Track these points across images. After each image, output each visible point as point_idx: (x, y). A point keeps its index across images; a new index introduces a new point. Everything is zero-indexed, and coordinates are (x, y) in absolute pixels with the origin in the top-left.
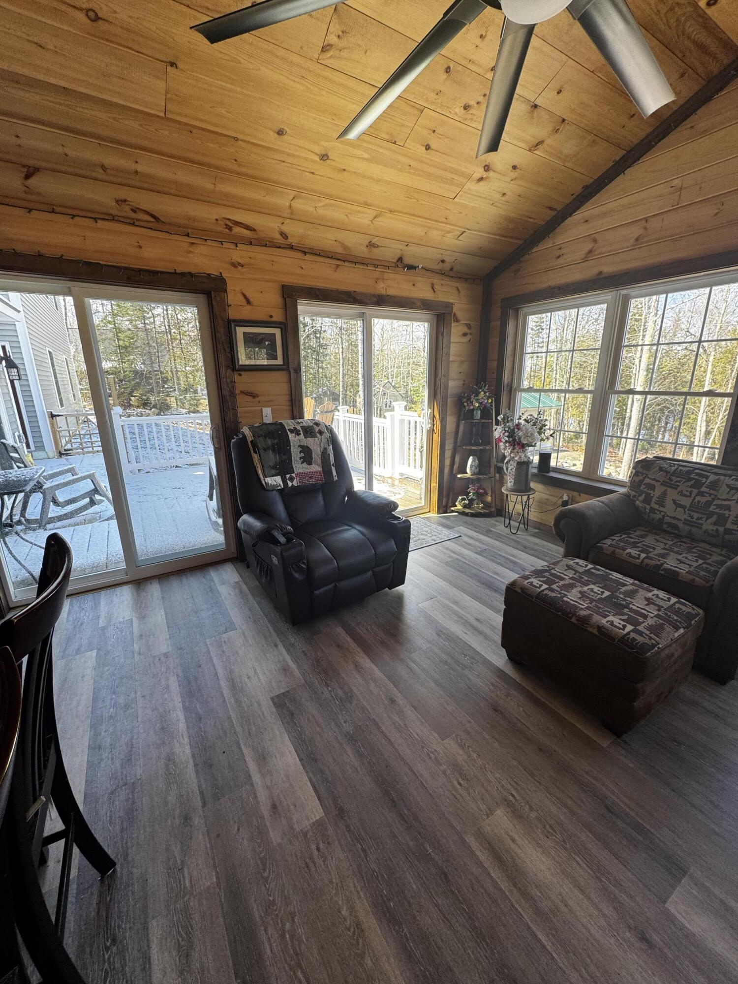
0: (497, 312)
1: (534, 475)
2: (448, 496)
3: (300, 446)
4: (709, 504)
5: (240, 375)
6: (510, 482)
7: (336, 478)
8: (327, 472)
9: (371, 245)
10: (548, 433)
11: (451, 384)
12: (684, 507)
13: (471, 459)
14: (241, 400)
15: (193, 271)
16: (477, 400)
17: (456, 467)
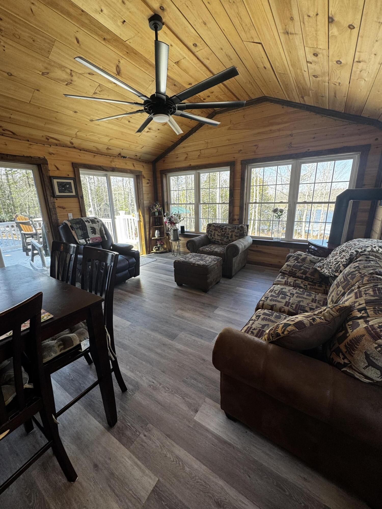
0: (158, 175)
1: (180, 234)
2: (149, 247)
3: (91, 227)
4: (225, 234)
5: (57, 199)
6: (172, 237)
7: (106, 239)
8: (102, 237)
9: (108, 149)
10: (182, 219)
11: (145, 202)
12: (219, 236)
13: (156, 231)
14: (58, 210)
15: (32, 156)
16: (156, 208)
17: (151, 235)
